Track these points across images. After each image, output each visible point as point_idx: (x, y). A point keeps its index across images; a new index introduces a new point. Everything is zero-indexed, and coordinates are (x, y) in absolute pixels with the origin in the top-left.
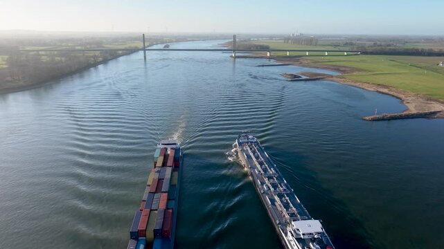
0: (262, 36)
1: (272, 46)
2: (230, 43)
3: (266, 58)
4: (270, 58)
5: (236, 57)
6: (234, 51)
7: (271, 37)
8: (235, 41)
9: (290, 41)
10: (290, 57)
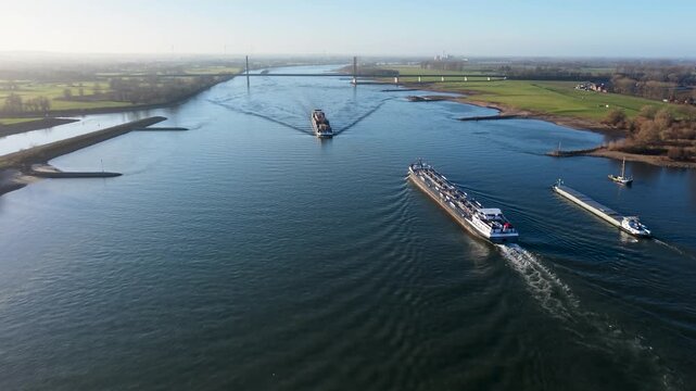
0: (393, 60)
1: (402, 72)
2: (348, 68)
3: (394, 84)
4: (397, 84)
5: (357, 84)
6: (355, 76)
7: (405, 61)
8: (355, 66)
9: (429, 66)
10: (421, 83)
